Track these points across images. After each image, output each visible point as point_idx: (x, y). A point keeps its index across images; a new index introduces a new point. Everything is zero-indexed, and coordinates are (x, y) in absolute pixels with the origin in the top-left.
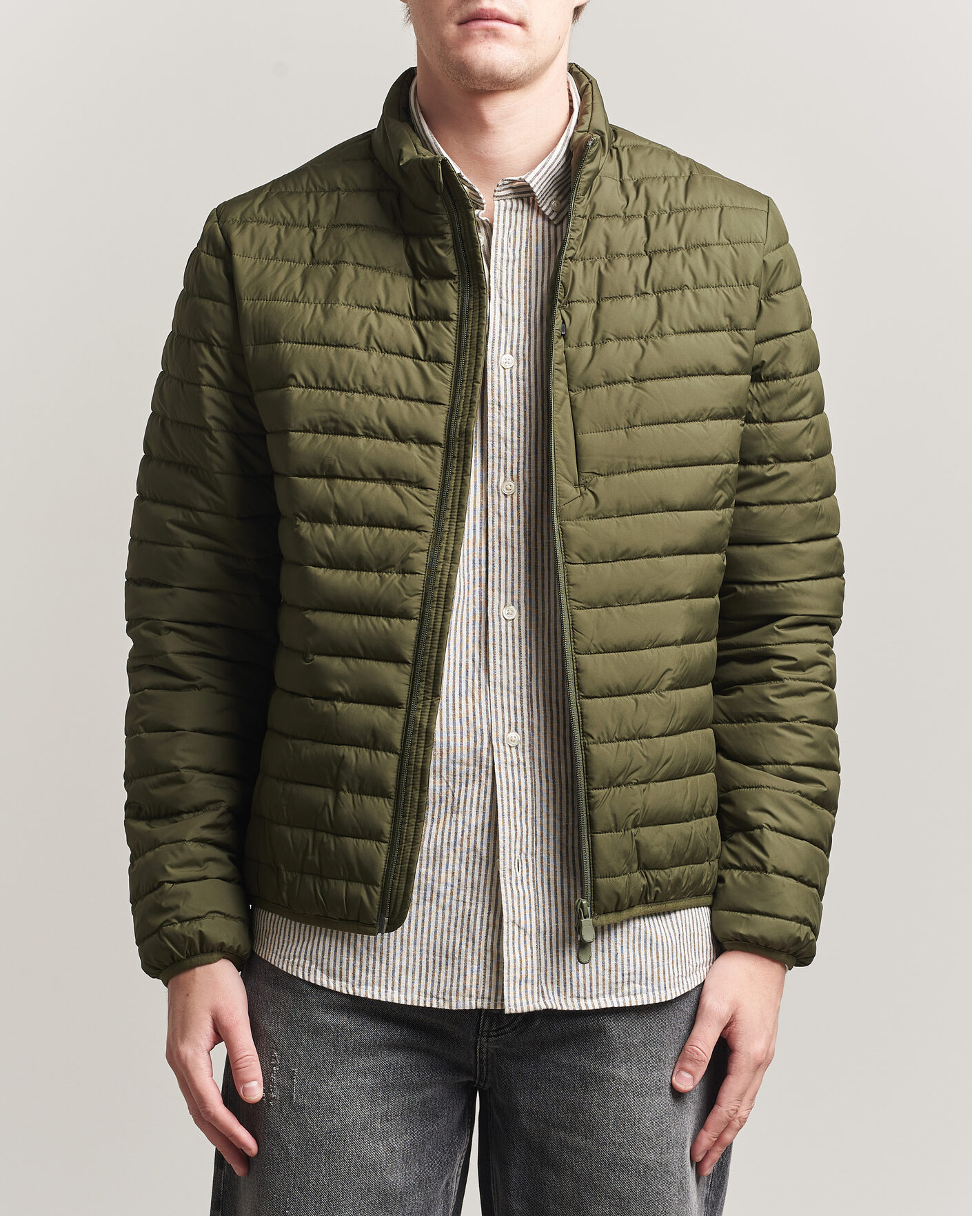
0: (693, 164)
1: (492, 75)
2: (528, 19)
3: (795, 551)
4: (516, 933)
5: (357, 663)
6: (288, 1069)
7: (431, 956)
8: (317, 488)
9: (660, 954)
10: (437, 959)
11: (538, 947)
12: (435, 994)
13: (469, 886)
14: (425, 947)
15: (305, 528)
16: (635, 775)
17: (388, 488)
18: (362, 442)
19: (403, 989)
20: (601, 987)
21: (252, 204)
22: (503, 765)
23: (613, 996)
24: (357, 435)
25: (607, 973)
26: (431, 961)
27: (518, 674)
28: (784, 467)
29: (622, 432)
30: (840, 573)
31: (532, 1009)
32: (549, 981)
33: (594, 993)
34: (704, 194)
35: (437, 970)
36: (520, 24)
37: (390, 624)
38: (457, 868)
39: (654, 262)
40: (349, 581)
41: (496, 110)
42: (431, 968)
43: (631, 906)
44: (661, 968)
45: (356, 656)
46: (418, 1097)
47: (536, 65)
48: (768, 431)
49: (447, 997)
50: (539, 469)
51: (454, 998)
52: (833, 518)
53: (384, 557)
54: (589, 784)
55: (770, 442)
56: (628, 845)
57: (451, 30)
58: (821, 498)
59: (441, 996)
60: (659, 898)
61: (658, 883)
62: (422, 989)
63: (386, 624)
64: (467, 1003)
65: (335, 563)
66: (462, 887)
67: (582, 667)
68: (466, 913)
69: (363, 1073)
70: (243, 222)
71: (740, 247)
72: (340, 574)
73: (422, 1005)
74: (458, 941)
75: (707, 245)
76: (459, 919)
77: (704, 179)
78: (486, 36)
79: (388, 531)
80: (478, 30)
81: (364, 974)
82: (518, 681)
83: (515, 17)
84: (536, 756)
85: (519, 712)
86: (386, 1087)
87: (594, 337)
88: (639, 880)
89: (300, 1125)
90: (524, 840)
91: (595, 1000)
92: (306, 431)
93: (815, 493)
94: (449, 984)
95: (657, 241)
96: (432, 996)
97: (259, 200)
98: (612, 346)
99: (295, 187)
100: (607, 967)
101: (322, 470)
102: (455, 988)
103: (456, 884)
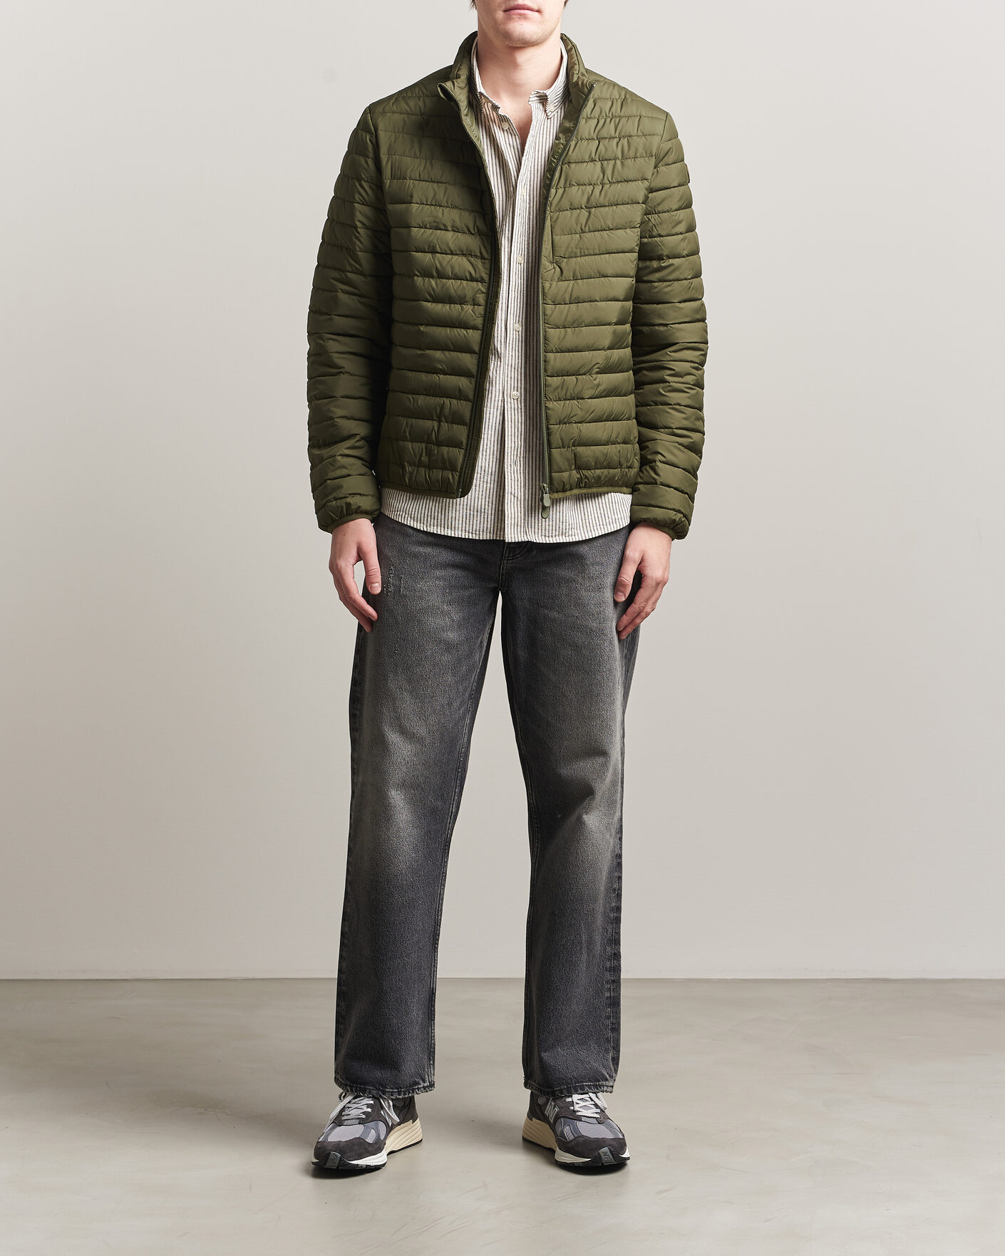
0: (627, 91)
1: (523, 39)
2: (543, 8)
3: (677, 307)
4: (513, 499)
5: (450, 354)
6: (398, 575)
7: (468, 511)
8: (425, 258)
9: (586, 513)
10: (472, 513)
11: (524, 508)
12: (471, 531)
13: (490, 474)
14: (465, 507)
15: (419, 281)
16: (574, 418)
17: (465, 259)
18: (450, 234)
19: (453, 529)
20: (557, 531)
21: (389, 103)
22: (509, 409)
23: (564, 536)
24: (448, 230)
25: (561, 523)
26: (468, 514)
27: (520, 361)
28: (671, 261)
29: (578, 235)
30: (703, 320)
31: (520, 541)
32: (530, 526)
33: (554, 534)
34: (631, 109)
35: (472, 518)
36: (538, 11)
37: (467, 332)
38: (483, 464)
39: (601, 143)
40: (444, 309)
41: (523, 57)
42: (468, 518)
43: (571, 489)
44: (587, 521)
45: (449, 350)
46: (467, 593)
47: (546, 33)
48: (661, 242)
49: (477, 533)
50: (534, 252)
51: (481, 533)
52: (700, 289)
53: (463, 296)
54: (548, 422)
55: (663, 247)
56: (570, 455)
57: (500, 15)
58: (692, 278)
59: (474, 532)
60: (587, 486)
61: (586, 477)
62: (464, 528)
63: (465, 332)
64: (488, 536)
65: (437, 299)
66: (486, 475)
67: (547, 359)
68: (488, 488)
69: (438, 578)
70: (384, 112)
71: (648, 138)
72: (440, 305)
73: (463, 537)
74: (483, 503)
75: (630, 136)
76: (484, 491)
77: (632, 100)
78: (520, 19)
79: (465, 283)
80: (515, 15)
81: (432, 520)
82: (520, 365)
83: (536, 8)
84: (528, 405)
85: (519, 381)
86: (451, 587)
87: (565, 183)
88: (575, 475)
89: (405, 605)
90: (519, 450)
91: (554, 538)
92: (420, 227)
93: (689, 275)
94: (478, 526)
95: (604, 133)
96: (469, 532)
97: (392, 102)
98: (575, 189)
99: (412, 94)
100: (561, 521)
101: (429, 248)
102: (482, 528)
103: (483, 473)
